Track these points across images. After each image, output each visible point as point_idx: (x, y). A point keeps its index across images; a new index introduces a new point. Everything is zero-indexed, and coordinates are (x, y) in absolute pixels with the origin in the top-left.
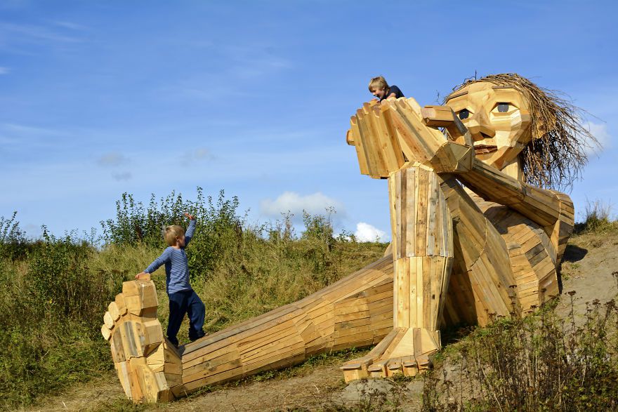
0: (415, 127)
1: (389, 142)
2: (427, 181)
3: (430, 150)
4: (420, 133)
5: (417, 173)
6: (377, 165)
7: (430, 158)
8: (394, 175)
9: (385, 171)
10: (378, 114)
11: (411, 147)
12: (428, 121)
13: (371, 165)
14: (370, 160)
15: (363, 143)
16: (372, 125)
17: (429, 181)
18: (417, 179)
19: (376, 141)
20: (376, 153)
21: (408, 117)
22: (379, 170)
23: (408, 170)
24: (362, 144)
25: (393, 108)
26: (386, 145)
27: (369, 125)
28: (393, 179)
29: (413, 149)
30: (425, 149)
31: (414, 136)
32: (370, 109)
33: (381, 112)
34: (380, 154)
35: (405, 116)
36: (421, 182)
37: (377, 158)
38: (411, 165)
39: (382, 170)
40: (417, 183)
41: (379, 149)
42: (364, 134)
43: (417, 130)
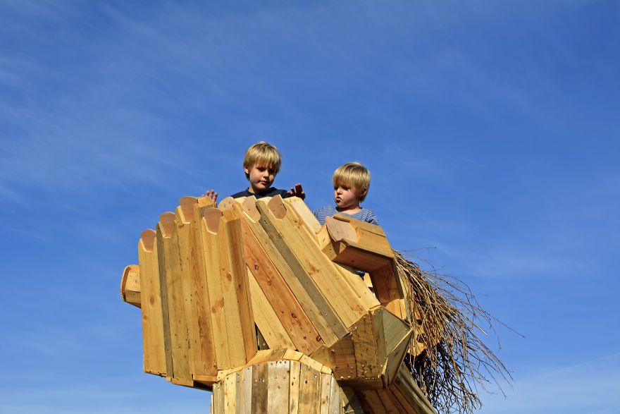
0: (304, 265)
1: (231, 296)
2: (317, 395)
3: (334, 321)
4: (315, 278)
5: (295, 374)
6: (192, 350)
7: (331, 341)
8: (233, 378)
9: (207, 367)
10: (214, 226)
11: (280, 313)
12: (342, 248)
13: (174, 350)
14: (173, 337)
15: (164, 297)
16: (195, 252)
17: (323, 397)
18: (294, 389)
19: (200, 292)
20: (192, 322)
21: (286, 240)
22: (192, 365)
23: (273, 366)
24: (158, 299)
25: (252, 219)
26: (222, 303)
27: (186, 251)
28: (230, 386)
29: (288, 319)
30: (321, 319)
31: (296, 285)
32: (197, 214)
33: (224, 220)
34: (203, 324)
35: (280, 236)
36: (304, 398)
37: (194, 334)
38: (278, 355)
39: (201, 364)
40: (295, 398)
41: (204, 313)
42: (169, 275)
43: (307, 270)
